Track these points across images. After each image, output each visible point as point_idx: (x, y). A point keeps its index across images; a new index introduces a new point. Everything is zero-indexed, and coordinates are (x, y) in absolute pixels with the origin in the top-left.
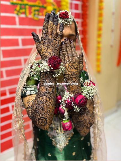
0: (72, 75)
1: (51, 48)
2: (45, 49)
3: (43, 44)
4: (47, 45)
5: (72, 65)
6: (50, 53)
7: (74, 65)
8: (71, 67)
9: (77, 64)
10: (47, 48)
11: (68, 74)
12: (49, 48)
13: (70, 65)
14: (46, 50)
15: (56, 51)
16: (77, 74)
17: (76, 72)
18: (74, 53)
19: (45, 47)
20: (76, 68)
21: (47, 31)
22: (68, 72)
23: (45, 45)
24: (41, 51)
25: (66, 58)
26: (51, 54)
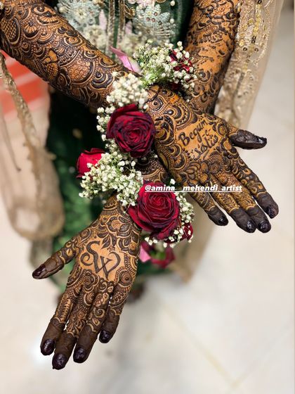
1: (196, 155)
2: (207, 138)
5: (97, 269)
6: (186, 141)
7: (92, 268)
8: (104, 267)
9: (82, 265)
10: (206, 144)
11: (123, 249)
12: (199, 150)
13: (101, 274)
14: (203, 138)
15: (179, 161)
17: (98, 243)
19: (209, 142)
20: (92, 257)
21: (239, 180)
23: (215, 147)
24: (211, 124)
26: (181, 143)
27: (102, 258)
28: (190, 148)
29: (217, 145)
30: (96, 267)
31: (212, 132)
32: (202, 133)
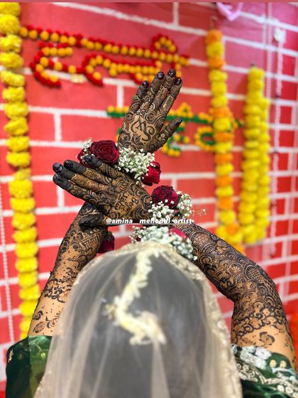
0: (133, 140)
1: (125, 195)
2: (122, 207)
3: (111, 206)
4: (117, 200)
5: (144, 123)
6: (134, 200)
7: (148, 125)
8: (140, 124)
9: (154, 127)
11: (128, 134)
13: (142, 120)
16: (142, 144)
17: (143, 139)
18: (164, 106)
19: (120, 204)
20: (147, 131)
22: (130, 130)
24: (122, 215)
25: (144, 105)
27: (141, 130)
28: (131, 197)
29: (115, 205)
30: (145, 125)
31: (119, 211)
32: (127, 207)
